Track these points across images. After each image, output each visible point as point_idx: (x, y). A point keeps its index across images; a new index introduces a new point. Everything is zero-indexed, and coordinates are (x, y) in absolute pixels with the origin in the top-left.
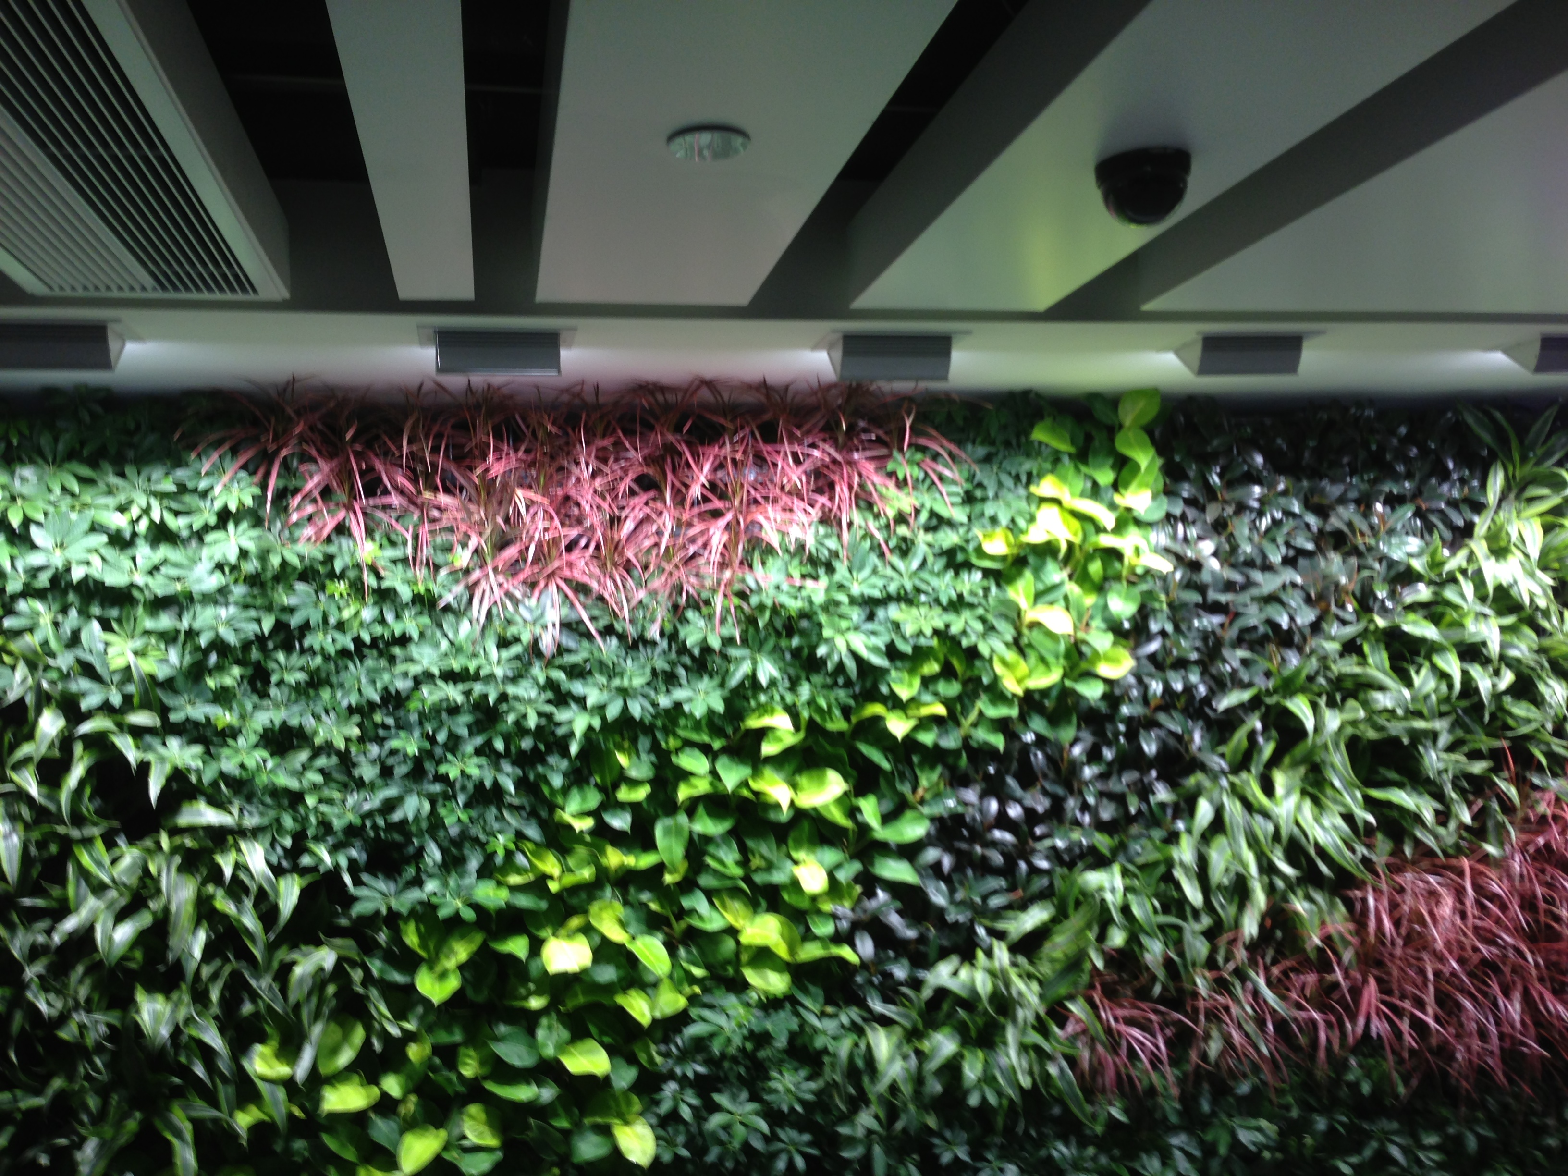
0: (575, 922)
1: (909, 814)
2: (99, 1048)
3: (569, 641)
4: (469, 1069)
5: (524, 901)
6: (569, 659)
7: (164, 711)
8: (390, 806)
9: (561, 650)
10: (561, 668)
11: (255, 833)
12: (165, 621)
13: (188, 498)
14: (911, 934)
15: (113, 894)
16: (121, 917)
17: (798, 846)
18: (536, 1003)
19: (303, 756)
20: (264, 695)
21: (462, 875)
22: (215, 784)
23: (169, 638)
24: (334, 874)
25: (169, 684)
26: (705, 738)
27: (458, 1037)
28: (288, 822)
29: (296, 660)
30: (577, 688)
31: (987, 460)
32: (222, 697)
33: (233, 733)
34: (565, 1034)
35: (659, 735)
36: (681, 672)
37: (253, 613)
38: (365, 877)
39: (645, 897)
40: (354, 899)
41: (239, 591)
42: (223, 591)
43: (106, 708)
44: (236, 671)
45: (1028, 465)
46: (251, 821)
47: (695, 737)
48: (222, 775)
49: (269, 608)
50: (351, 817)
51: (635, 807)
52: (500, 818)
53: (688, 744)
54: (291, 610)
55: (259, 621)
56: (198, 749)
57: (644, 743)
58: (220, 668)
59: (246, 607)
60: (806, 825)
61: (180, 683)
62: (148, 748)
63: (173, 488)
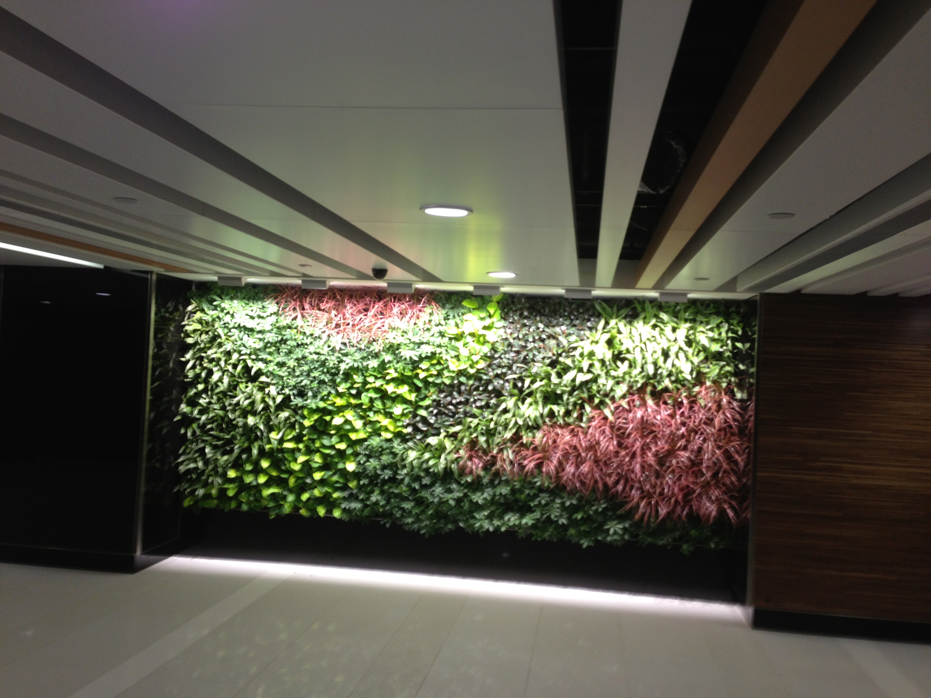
0: (341, 414)
1: (427, 399)
2: (241, 427)
3: (343, 347)
4: (317, 445)
5: (330, 408)
6: (342, 352)
7: (257, 355)
8: (302, 381)
9: (341, 349)
10: (341, 353)
11: (274, 384)
12: (260, 336)
13: (265, 309)
14: (425, 429)
15: (246, 394)
16: (246, 399)
17: (398, 403)
18: (333, 432)
19: (285, 368)
20: (279, 354)
21: (316, 399)
22: (267, 372)
23: (260, 340)
24: (289, 395)
25: (259, 350)
26: (375, 374)
27: (315, 437)
28: (281, 383)
29: (286, 347)
30: (344, 358)
31: (452, 308)
32: (270, 354)
33: (270, 361)
34: (338, 440)
35: (364, 372)
36: (370, 357)
37: (277, 335)
38: (296, 397)
39: (359, 411)
40: (292, 401)
41: (275, 330)
42: (272, 330)
43: (246, 354)
44: (274, 348)
45: (463, 311)
46: (274, 382)
47: (372, 373)
48: (269, 371)
49: (281, 334)
50: (294, 383)
51: (358, 388)
52: (326, 388)
53: (371, 375)
54: (284, 335)
55: (277, 337)
56: (265, 365)
57: (360, 373)
58: (270, 347)
59: (276, 334)
60: (400, 399)
61: (262, 350)
62: (255, 363)
63: (261, 307)
